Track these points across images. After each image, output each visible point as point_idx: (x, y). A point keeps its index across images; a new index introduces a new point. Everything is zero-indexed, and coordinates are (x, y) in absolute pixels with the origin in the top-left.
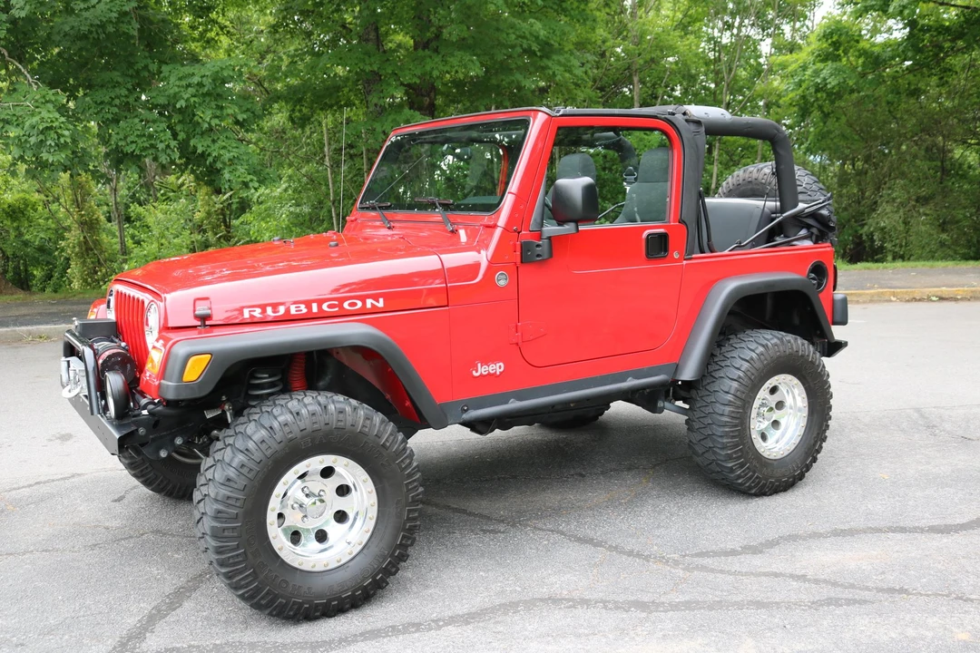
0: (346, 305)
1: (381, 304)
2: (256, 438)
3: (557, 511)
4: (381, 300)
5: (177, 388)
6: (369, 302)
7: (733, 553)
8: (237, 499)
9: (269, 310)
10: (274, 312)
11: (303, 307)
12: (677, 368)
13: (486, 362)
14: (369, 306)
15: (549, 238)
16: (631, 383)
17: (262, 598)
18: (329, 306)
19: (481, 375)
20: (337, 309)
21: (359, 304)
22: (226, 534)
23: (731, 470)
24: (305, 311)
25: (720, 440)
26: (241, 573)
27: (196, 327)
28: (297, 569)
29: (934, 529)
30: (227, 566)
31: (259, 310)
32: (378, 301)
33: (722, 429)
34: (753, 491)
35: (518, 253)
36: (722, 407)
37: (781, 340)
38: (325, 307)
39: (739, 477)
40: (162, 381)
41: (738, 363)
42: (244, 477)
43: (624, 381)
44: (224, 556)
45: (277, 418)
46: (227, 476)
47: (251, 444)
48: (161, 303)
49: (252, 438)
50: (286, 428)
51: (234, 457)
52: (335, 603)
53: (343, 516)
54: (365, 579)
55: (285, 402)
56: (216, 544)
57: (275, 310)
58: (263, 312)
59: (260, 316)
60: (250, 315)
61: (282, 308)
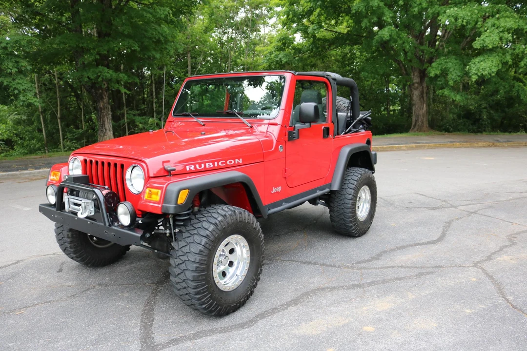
0: (228, 162)
1: (241, 162)
2: (210, 229)
3: (282, 253)
4: (241, 159)
5: (175, 207)
6: (237, 160)
7: (368, 261)
8: (205, 260)
9: (197, 166)
11: (211, 164)
12: (330, 185)
13: (276, 187)
14: (236, 163)
15: (298, 130)
16: (319, 193)
17: (213, 308)
18: (222, 163)
19: (274, 193)
20: (225, 164)
21: (233, 162)
22: (200, 278)
23: (351, 227)
24: (212, 166)
25: (348, 215)
26: (205, 297)
27: (165, 176)
28: (223, 291)
29: (429, 243)
30: (199, 294)
31: (193, 166)
33: (349, 210)
34: (357, 235)
35: (287, 137)
36: (348, 201)
37: (365, 171)
38: (220, 163)
39: (353, 229)
40: (164, 205)
41: (353, 182)
42: (207, 249)
43: (316, 192)
44: (199, 290)
45: (216, 219)
46: (200, 249)
47: (208, 232)
48: (144, 164)
49: (207, 229)
50: (222, 224)
51: (202, 240)
52: (238, 305)
53: (231, 264)
54: (248, 291)
55: (214, 211)
56: (194, 284)
57: (200, 166)
58: (195, 167)
59: (193, 169)
60: (190, 169)
61: (203, 165)
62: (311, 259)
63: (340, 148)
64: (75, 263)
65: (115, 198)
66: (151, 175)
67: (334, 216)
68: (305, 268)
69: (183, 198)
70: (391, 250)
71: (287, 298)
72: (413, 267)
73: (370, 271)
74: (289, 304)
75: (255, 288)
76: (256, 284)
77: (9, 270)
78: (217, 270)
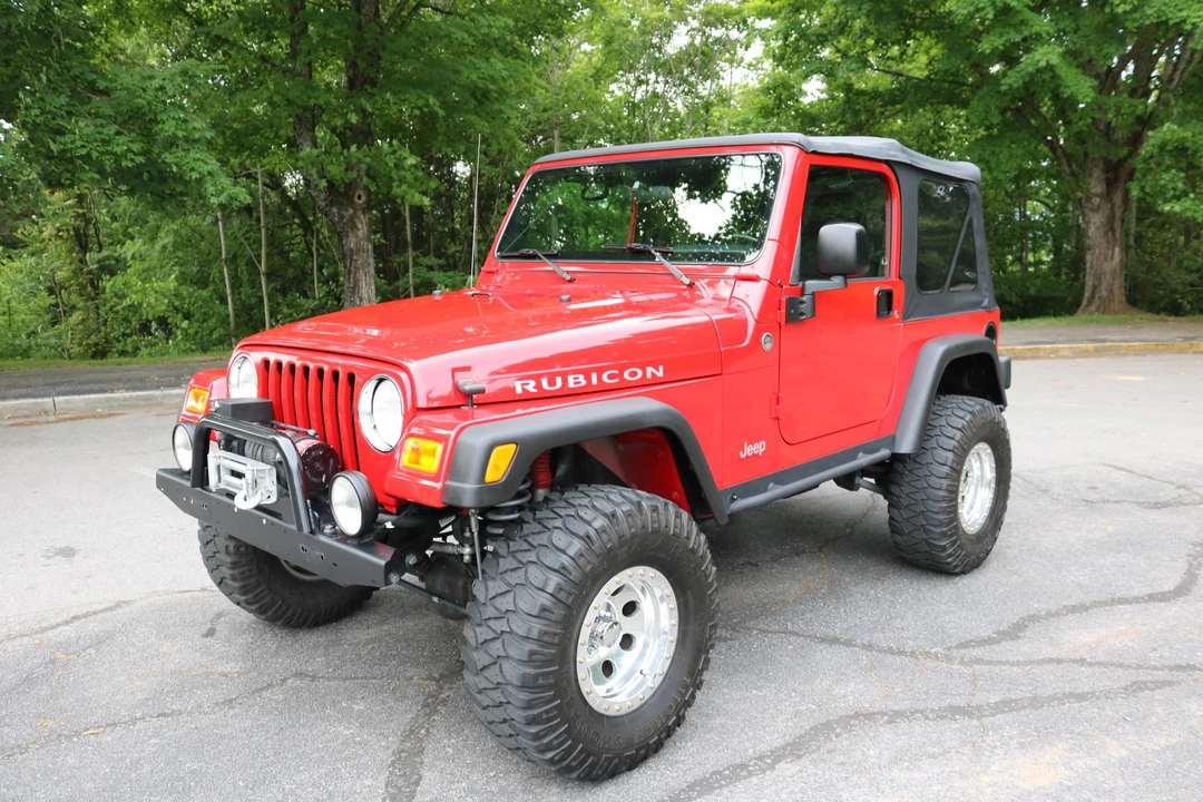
0: (626, 375)
1: (660, 374)
2: (572, 552)
3: (764, 610)
4: (661, 368)
5: (479, 492)
6: (650, 370)
8: (555, 634)
9: (544, 382)
10: (550, 385)
11: (581, 377)
12: (892, 441)
13: (752, 443)
14: (649, 376)
15: (813, 294)
16: (863, 460)
17: (574, 759)
18: (610, 377)
19: (747, 457)
20: (617, 380)
21: (640, 372)
22: (540, 681)
23: (944, 548)
24: (584, 383)
25: (935, 516)
26: (554, 731)
27: (459, 406)
28: (602, 715)
29: (1153, 598)
30: (538, 724)
31: (532, 383)
32: (658, 370)
33: (939, 505)
34: (958, 570)
35: (783, 311)
36: (938, 481)
37: (983, 405)
38: (605, 377)
39: (950, 555)
40: (449, 483)
41: (950, 432)
42: (561, 605)
43: (855, 458)
44: (535, 712)
45: (589, 523)
46: (542, 605)
47: (565, 560)
48: (403, 375)
49: (564, 552)
50: (604, 536)
51: (548, 579)
52: (643, 752)
53: (627, 641)
54: (669, 717)
55: (586, 501)
56: (523, 696)
57: (552, 382)
58: (539, 386)
59: (535, 390)
60: (524, 389)
61: (559, 380)
62: (837, 630)
63: (919, 344)
64: (245, 616)
65: (332, 461)
66: (422, 403)
67: (900, 520)
68: (823, 654)
69: (500, 466)
70: (1050, 615)
71: (773, 739)
72: (1113, 665)
73: (996, 669)
74: (778, 755)
75: (690, 706)
76: (693, 696)
77: (93, 626)
78: (587, 659)
